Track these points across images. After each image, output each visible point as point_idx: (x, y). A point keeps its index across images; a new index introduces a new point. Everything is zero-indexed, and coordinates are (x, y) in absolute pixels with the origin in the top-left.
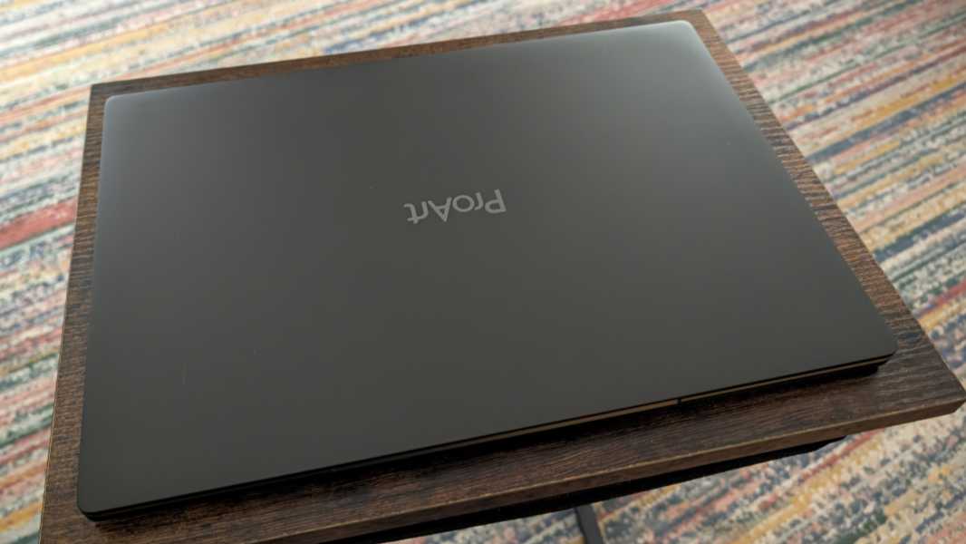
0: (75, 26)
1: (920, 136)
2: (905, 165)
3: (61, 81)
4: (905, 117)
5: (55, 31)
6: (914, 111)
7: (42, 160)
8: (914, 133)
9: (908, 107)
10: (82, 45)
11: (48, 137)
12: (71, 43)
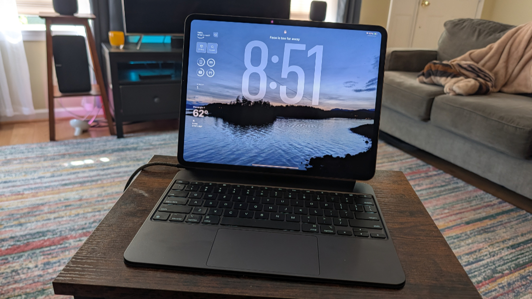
0: (81, 180)
3: (67, 198)
5: (73, 181)
7: (48, 223)
10: (80, 187)
11: (53, 216)
12: (76, 186)
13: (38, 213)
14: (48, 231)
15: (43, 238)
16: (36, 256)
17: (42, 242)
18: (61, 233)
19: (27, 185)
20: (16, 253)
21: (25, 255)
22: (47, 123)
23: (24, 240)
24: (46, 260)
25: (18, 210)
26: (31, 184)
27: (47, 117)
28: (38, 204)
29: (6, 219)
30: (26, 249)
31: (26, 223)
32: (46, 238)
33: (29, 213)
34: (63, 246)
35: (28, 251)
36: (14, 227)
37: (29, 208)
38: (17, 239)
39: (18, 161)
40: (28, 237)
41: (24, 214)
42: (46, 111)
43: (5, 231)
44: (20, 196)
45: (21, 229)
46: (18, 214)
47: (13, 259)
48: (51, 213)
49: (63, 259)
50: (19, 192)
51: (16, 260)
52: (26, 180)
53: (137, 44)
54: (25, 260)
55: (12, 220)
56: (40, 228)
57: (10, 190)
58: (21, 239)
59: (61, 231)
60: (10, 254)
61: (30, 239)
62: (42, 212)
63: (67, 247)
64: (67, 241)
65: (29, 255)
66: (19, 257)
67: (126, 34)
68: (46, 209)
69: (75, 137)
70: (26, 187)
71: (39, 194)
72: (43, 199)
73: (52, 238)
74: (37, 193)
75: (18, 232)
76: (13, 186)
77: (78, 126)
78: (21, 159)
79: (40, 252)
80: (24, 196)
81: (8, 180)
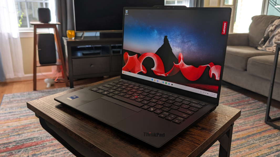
1: (252, 140)
2: (248, 146)
4: (249, 136)
6: (251, 135)
7: (34, 133)
8: (251, 140)
9: (250, 134)
13: (28, 128)
14: (34, 138)
15: (31, 141)
16: (28, 151)
17: (31, 143)
18: (41, 139)
19: (22, 114)
20: (17, 150)
21: (22, 150)
22: (32, 82)
23: (21, 143)
24: (33, 153)
25: (17, 127)
26: (24, 113)
27: (32, 78)
28: (28, 124)
29: (11, 132)
30: (22, 147)
31: (22, 134)
32: (33, 141)
33: (23, 128)
34: (42, 145)
35: (24, 148)
36: (15, 136)
37: (23, 126)
38: (17, 142)
39: (17, 102)
40: (23, 141)
41: (21, 129)
42: (32, 75)
43: (11, 138)
44: (18, 120)
45: (19, 137)
46: (18, 129)
47: (16, 153)
48: (35, 128)
49: (43, 152)
50: (17, 117)
51: (17, 153)
52: (21, 111)
53: (81, 37)
54: (22, 153)
55: (14, 132)
56: (30, 136)
57: (13, 117)
58: (19, 142)
59: (41, 138)
60: (14, 150)
61: (25, 142)
62: (30, 128)
63: (45, 146)
64: (45, 143)
65: (24, 150)
66: (19, 152)
67: (76, 32)
68: (32, 126)
69: (47, 88)
70: (21, 115)
71: (29, 118)
72: (31, 121)
73: (37, 141)
74: (27, 118)
75: (18, 138)
76: (14, 115)
77: (49, 82)
78: (18, 101)
79: (30, 149)
80: (20, 120)
81: (11, 112)
